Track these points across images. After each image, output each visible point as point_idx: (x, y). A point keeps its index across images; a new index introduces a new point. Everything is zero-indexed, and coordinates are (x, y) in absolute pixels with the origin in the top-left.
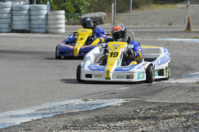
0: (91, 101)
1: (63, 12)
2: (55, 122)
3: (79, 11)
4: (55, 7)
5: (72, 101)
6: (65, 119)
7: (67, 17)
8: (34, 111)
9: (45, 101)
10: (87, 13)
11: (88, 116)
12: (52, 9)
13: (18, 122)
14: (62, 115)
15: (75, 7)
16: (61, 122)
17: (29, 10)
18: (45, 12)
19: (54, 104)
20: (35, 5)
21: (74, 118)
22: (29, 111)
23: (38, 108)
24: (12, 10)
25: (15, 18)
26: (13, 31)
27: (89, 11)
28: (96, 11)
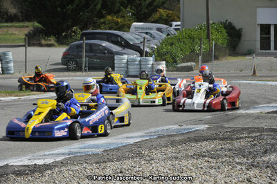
0: (184, 127)
1: (164, 62)
2: (159, 141)
3: (175, 62)
4: (159, 58)
5: (171, 127)
6: (166, 139)
7: (167, 66)
8: (143, 134)
9: (151, 127)
10: (181, 63)
11: (182, 138)
12: (156, 60)
13: (132, 141)
14: (164, 136)
15: (173, 58)
16: (163, 142)
17: (140, 61)
18: (151, 62)
19: (158, 129)
20: (144, 57)
21: (172, 139)
22: (140, 134)
23: (146, 131)
24: (128, 61)
25: (130, 67)
26: (128, 76)
27: (183, 62)
28: (188, 61)
